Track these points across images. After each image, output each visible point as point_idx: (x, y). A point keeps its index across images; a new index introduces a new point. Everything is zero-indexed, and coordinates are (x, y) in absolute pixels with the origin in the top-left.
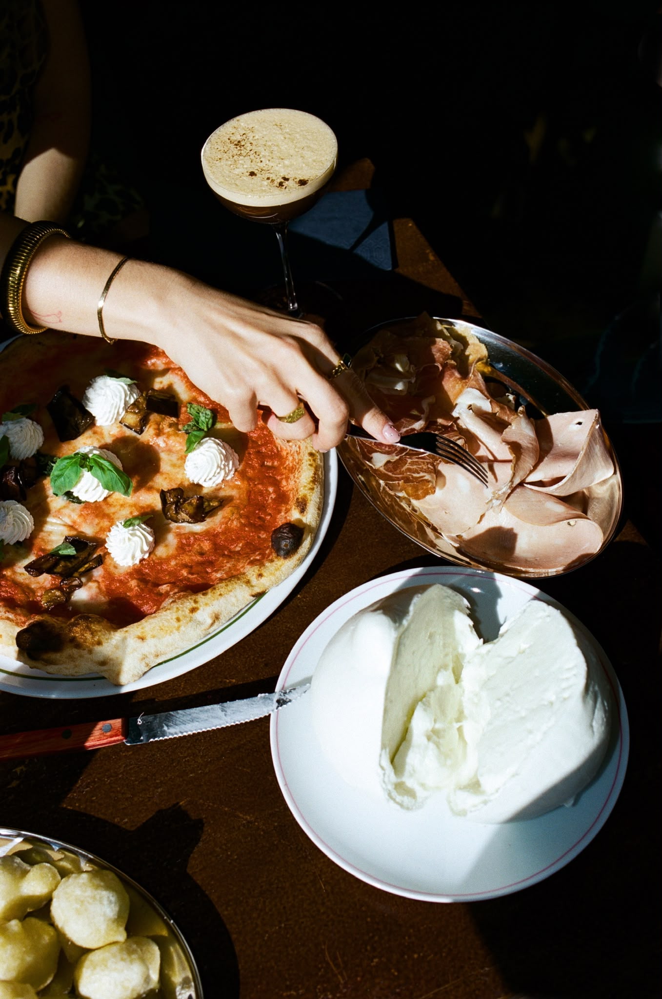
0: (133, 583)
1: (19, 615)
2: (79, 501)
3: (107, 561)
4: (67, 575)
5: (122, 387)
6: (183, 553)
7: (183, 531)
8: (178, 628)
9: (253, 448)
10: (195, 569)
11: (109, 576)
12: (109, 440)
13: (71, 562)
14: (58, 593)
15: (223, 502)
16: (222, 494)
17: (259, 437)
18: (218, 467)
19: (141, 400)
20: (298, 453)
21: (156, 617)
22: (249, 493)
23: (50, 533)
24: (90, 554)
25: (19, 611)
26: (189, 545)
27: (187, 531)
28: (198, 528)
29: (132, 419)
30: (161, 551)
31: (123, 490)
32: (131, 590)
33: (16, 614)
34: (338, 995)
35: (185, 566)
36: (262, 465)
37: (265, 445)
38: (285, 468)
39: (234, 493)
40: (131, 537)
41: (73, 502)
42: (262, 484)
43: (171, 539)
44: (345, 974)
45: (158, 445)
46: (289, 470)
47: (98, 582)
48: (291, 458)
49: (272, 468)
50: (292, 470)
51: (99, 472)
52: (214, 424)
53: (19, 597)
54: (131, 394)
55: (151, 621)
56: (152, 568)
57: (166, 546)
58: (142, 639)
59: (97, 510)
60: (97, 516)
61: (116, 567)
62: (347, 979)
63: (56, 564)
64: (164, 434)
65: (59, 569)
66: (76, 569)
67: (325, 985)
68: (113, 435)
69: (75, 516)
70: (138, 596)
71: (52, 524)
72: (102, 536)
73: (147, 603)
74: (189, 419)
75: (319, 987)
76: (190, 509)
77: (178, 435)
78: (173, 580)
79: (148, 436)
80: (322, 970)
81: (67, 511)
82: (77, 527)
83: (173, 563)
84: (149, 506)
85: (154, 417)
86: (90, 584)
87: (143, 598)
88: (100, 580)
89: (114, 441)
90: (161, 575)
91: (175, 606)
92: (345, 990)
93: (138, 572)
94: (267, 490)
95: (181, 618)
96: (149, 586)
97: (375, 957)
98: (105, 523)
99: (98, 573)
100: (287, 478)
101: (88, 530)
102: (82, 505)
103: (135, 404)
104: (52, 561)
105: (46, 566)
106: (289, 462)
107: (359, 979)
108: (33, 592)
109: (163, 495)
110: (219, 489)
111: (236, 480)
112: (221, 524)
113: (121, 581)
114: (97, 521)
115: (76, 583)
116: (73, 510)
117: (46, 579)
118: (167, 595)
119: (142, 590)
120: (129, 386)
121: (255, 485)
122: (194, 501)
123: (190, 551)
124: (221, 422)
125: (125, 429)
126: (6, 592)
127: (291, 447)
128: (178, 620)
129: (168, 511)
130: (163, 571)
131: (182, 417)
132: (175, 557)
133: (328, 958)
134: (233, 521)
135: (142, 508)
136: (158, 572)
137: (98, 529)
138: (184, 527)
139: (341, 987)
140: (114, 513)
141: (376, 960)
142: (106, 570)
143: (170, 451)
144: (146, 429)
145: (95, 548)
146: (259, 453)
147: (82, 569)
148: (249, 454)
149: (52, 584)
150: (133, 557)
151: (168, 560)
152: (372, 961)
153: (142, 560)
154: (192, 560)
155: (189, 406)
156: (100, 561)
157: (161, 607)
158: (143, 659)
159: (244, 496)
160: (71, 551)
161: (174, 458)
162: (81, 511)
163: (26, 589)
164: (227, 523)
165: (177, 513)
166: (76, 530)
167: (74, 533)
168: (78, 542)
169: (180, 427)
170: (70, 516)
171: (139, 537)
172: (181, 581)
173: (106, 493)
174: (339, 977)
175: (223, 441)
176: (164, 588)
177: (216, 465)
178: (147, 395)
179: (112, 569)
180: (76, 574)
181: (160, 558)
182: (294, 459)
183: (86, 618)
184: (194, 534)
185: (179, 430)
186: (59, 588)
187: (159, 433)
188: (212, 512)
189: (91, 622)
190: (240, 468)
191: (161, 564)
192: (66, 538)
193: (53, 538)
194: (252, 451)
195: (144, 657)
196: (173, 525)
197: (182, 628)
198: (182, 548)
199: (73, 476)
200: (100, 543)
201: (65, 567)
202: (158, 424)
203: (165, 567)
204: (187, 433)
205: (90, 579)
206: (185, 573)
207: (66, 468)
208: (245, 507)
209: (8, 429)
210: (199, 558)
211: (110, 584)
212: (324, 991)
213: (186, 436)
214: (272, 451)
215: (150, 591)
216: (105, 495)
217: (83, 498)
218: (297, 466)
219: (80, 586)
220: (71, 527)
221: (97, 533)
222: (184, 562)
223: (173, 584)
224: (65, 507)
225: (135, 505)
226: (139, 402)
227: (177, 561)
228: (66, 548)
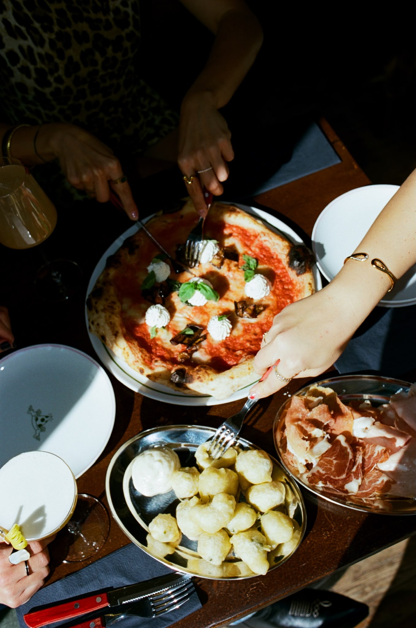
0: (223, 350)
1: (169, 364)
2: (192, 306)
3: (208, 337)
4: (190, 345)
5: (211, 244)
6: (246, 334)
7: (245, 323)
8: (249, 373)
9: (278, 279)
10: (253, 343)
11: (210, 345)
12: (204, 272)
13: (191, 338)
14: (186, 354)
15: (266, 307)
16: (264, 303)
17: (281, 273)
18: (263, 290)
19: (221, 252)
20: (303, 283)
21: (238, 367)
22: (278, 302)
23: (178, 322)
24: (200, 334)
25: (168, 363)
26: (249, 330)
27: (247, 322)
28: (253, 321)
29: (217, 262)
30: (235, 333)
31: (215, 300)
32: (222, 353)
33: (167, 364)
34: (332, 532)
35: (248, 341)
36: (283, 288)
37: (284, 277)
38: (296, 290)
39: (269, 302)
40: (222, 326)
41: (188, 305)
42: (284, 298)
43: (240, 326)
44: (334, 523)
45: (229, 277)
46: (298, 291)
47: (205, 349)
48: (298, 285)
49: (288, 289)
50: (299, 291)
51: (205, 291)
52: (257, 265)
53: (166, 355)
54: (216, 249)
55: (236, 369)
56: (231, 341)
57: (237, 330)
58: (232, 378)
59: (201, 310)
60: (201, 313)
61: (213, 341)
62: (335, 525)
63: (184, 339)
64: (232, 270)
65: (186, 341)
66: (194, 341)
67: (326, 528)
68: (207, 269)
69: (190, 313)
70: (226, 356)
71: (179, 317)
72: (205, 324)
73: (231, 360)
74: (243, 263)
75: (323, 529)
76: (250, 312)
77: (239, 271)
78: (242, 348)
79: (223, 271)
80: (324, 522)
81: (185, 310)
82: (191, 319)
83: (242, 339)
84: (227, 309)
85: (226, 261)
86: (201, 350)
87: (228, 358)
88: (206, 347)
89: (207, 273)
90: (236, 345)
91: (247, 362)
92: (335, 530)
93: (225, 344)
94: (286, 301)
95: (251, 368)
96: (231, 351)
97: (348, 516)
98: (206, 317)
99: (204, 343)
100: (297, 296)
101: (197, 321)
102: (193, 307)
103: (218, 254)
104: (183, 337)
105: (180, 340)
106: (297, 287)
107: (341, 525)
108: (172, 353)
109: (236, 303)
110: (262, 300)
111: (271, 296)
112: (265, 318)
113: (216, 348)
114: (201, 316)
115: (194, 349)
116: (189, 310)
117: (179, 347)
118: (241, 356)
119: (227, 353)
120: (215, 244)
121: (280, 299)
122: (252, 307)
123: (250, 333)
124: (261, 265)
125: (213, 267)
126: (160, 353)
127: (298, 279)
128: (249, 369)
129: (238, 312)
130: (237, 343)
131: (240, 261)
132: (243, 336)
133: (326, 517)
134: (270, 317)
135: (224, 309)
136: (234, 344)
137: (202, 320)
138: (246, 320)
139: (333, 529)
140: (210, 312)
141: (348, 517)
142: (208, 342)
143: (235, 279)
144: (222, 267)
145: (202, 331)
146: (281, 281)
147: (197, 342)
148: (276, 282)
149: (182, 349)
150: (223, 336)
151: (239, 337)
152: (347, 518)
153: (227, 337)
154: (251, 338)
155: (243, 256)
156: (205, 337)
157: (239, 362)
158: (232, 388)
159: (275, 304)
160: (191, 332)
161: (238, 283)
162: (193, 310)
163: (169, 351)
164: (267, 319)
165: (243, 313)
166: (190, 320)
167: (190, 322)
168: (192, 326)
169: (240, 267)
170: (187, 313)
171: (225, 325)
172: (247, 349)
173: (206, 301)
174: (332, 524)
175: (264, 275)
176: (239, 352)
177: (262, 289)
178: (223, 250)
179: (211, 342)
180: (194, 344)
181: (235, 337)
182: (300, 286)
183: (205, 368)
184: (251, 324)
185: (239, 268)
186: (186, 351)
187: (229, 269)
188: (260, 312)
189: (207, 369)
190: (272, 289)
191: (235, 339)
192: (187, 325)
193: (180, 324)
194: (278, 280)
195: (233, 387)
196: (240, 319)
197: (251, 373)
198: (246, 331)
199: (191, 293)
200: (204, 328)
201: (189, 340)
202: (229, 265)
203: (238, 341)
204: (244, 270)
205: (200, 347)
206: (248, 344)
207: (186, 288)
208: (276, 310)
209: (154, 268)
210: (254, 337)
211: (211, 350)
212: (325, 531)
213: (244, 272)
214: (288, 280)
215: (232, 354)
216: (205, 303)
217: (193, 304)
218: (303, 290)
219: (196, 350)
220: (188, 319)
221: (202, 322)
222: (247, 338)
223: (243, 350)
224: (184, 308)
225: (220, 308)
226: (219, 253)
227: (244, 338)
228: (189, 331)
